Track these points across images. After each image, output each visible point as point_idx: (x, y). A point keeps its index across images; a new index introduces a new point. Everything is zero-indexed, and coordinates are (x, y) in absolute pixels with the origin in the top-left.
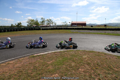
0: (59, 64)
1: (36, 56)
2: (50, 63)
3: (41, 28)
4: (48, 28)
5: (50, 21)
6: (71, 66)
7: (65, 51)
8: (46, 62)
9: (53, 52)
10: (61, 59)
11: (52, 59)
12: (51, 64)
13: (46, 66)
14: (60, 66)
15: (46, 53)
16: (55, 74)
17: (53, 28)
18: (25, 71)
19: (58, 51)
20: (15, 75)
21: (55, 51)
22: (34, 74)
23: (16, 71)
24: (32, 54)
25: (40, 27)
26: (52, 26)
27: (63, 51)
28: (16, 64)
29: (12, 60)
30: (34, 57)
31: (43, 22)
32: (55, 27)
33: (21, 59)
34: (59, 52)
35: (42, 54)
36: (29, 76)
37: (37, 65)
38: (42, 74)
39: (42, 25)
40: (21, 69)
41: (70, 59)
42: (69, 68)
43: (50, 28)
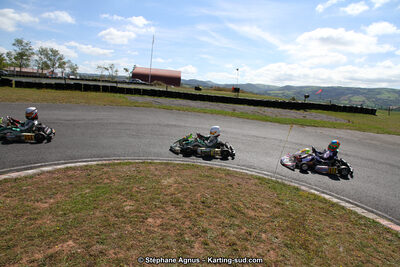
2: (46, 205)
3: (13, 80)
5: (52, 57)
6: (120, 213)
7: (105, 165)
8: (29, 204)
9: (59, 167)
10: (88, 191)
11: (54, 194)
12: (51, 210)
14: (82, 214)
15: (30, 172)
16: (64, 241)
17: (63, 82)
19: (77, 164)
21: (69, 165)
25: (10, 75)
26: (60, 75)
27: (97, 165)
34: (83, 169)
35: (14, 175)
39: (18, 69)
41: (120, 191)
42: (113, 220)
43: (53, 82)
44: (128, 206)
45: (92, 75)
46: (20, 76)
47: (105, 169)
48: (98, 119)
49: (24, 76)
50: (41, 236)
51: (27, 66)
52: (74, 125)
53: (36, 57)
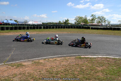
0: (113, 74)
1: (83, 58)
2: (100, 69)
3: (91, 27)
4: (99, 27)
5: (102, 19)
8: (95, 67)
9: (104, 56)
10: (115, 68)
11: (102, 66)
12: (102, 71)
13: (95, 72)
14: (113, 76)
15: (95, 56)
17: (106, 27)
18: (71, 70)
19: (111, 57)
20: (62, 72)
21: (108, 57)
22: (81, 76)
23: (62, 69)
24: (79, 55)
25: (89, 26)
26: (104, 25)
27: (119, 59)
28: (62, 62)
29: (59, 57)
30: (80, 58)
31: (92, 19)
32: (109, 27)
33: (67, 58)
35: (90, 56)
37: (84, 68)
38: (89, 79)
43: (102, 27)
45: (116, 24)
46: (92, 26)
48: (118, 41)
49: (93, 26)
51: (94, 22)
52: (109, 42)
53: (97, 20)
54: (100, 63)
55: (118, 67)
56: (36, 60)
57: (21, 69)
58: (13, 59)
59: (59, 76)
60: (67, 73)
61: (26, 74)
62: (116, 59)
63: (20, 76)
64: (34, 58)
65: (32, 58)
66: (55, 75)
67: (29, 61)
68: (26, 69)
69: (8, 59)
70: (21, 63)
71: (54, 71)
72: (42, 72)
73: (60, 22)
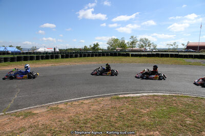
1: (122, 98)
3: (131, 53)
4: (142, 53)
5: (146, 42)
6: (183, 122)
7: (173, 96)
8: (139, 109)
9: (150, 94)
10: (165, 108)
11: (148, 107)
12: (148, 114)
13: (139, 116)
14: (163, 120)
15: (138, 95)
16: (154, 131)
17: (150, 53)
18: (105, 117)
19: (159, 94)
20: (93, 120)
21: (155, 94)
22: (120, 124)
23: (93, 115)
24: (116, 95)
25: (129, 52)
26: (148, 50)
28: (92, 105)
29: (87, 99)
30: (118, 98)
31: (133, 43)
32: (155, 53)
33: (99, 99)
34: (162, 96)
35: (132, 95)
36: (112, 126)
37: (124, 112)
38: (131, 127)
40: (100, 113)
41: (182, 112)
42: (180, 126)
43: (146, 53)
44: (188, 121)
45: (164, 49)
46: (133, 52)
47: (174, 98)
50: (144, 125)
51: (135, 47)
53: (138, 43)
54: (146, 103)
55: (168, 106)
56: (53, 104)
57: (31, 120)
58: (18, 106)
59: (89, 125)
60: (100, 121)
61: (40, 126)
62: (166, 96)
63: (30, 130)
64: (50, 102)
65: (47, 103)
66: (82, 125)
67: (42, 107)
68: (39, 118)
69: (9, 105)
70: (30, 111)
71: (81, 119)
72: (64, 122)
73: (85, 47)
